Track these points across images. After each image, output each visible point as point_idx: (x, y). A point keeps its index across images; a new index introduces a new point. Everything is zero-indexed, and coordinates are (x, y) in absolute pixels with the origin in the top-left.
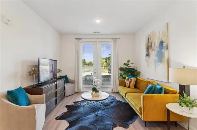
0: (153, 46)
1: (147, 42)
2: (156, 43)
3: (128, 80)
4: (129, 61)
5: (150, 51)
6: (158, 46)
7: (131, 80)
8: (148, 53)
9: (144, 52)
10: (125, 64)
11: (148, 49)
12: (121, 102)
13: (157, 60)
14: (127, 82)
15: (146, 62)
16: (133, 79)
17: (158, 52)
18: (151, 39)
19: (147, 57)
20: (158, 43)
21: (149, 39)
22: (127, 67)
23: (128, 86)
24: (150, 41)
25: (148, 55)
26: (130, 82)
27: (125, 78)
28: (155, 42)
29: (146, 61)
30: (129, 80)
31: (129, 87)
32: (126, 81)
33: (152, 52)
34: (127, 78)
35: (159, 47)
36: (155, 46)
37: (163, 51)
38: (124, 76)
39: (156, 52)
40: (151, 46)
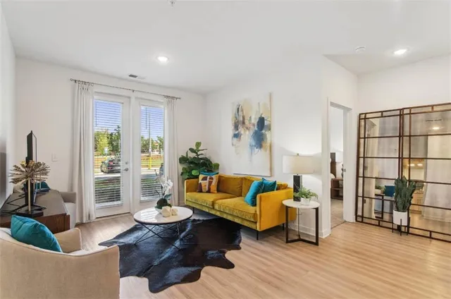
0: (247, 122)
1: (235, 114)
2: (253, 118)
3: (205, 179)
4: (198, 144)
5: (241, 130)
6: (256, 124)
7: (211, 178)
8: (237, 132)
9: (230, 131)
10: (192, 150)
11: (236, 127)
12: (199, 220)
13: (254, 144)
14: (205, 184)
15: (233, 148)
16: (213, 176)
17: (256, 133)
18: (242, 111)
19: (235, 139)
20: (255, 119)
21: (240, 110)
22: (194, 155)
23: (207, 189)
24: (240, 113)
25: (236, 136)
26: (210, 183)
27: (197, 177)
28: (250, 118)
29: (233, 145)
30: (208, 179)
31: (209, 191)
32: (200, 181)
33: (245, 131)
34: (201, 177)
35: (258, 125)
36: (250, 123)
37: (263, 131)
38: (194, 173)
39: (252, 132)
40: (244, 123)
